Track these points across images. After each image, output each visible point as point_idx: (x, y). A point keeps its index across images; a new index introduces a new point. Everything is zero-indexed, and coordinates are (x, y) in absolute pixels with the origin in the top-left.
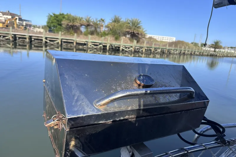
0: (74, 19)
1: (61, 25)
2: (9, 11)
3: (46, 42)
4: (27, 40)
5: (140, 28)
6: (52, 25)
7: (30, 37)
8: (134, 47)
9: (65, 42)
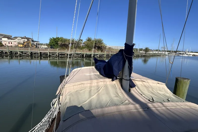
0: (65, 40)
1: (57, 44)
2: (25, 37)
3: (50, 55)
4: (39, 54)
5: (103, 44)
6: (52, 44)
7: (41, 53)
8: (99, 55)
9: (60, 54)
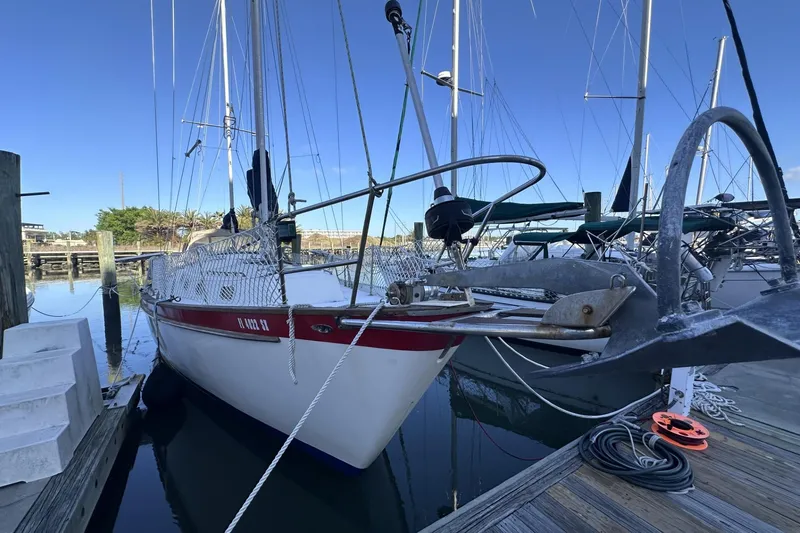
0: (162, 217)
1: (132, 229)
4: (69, 262)
7: (75, 257)
